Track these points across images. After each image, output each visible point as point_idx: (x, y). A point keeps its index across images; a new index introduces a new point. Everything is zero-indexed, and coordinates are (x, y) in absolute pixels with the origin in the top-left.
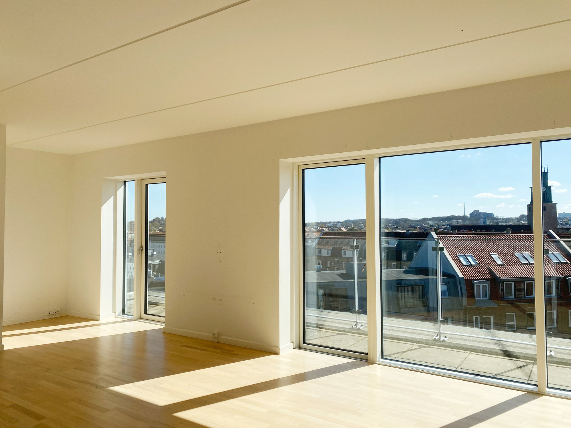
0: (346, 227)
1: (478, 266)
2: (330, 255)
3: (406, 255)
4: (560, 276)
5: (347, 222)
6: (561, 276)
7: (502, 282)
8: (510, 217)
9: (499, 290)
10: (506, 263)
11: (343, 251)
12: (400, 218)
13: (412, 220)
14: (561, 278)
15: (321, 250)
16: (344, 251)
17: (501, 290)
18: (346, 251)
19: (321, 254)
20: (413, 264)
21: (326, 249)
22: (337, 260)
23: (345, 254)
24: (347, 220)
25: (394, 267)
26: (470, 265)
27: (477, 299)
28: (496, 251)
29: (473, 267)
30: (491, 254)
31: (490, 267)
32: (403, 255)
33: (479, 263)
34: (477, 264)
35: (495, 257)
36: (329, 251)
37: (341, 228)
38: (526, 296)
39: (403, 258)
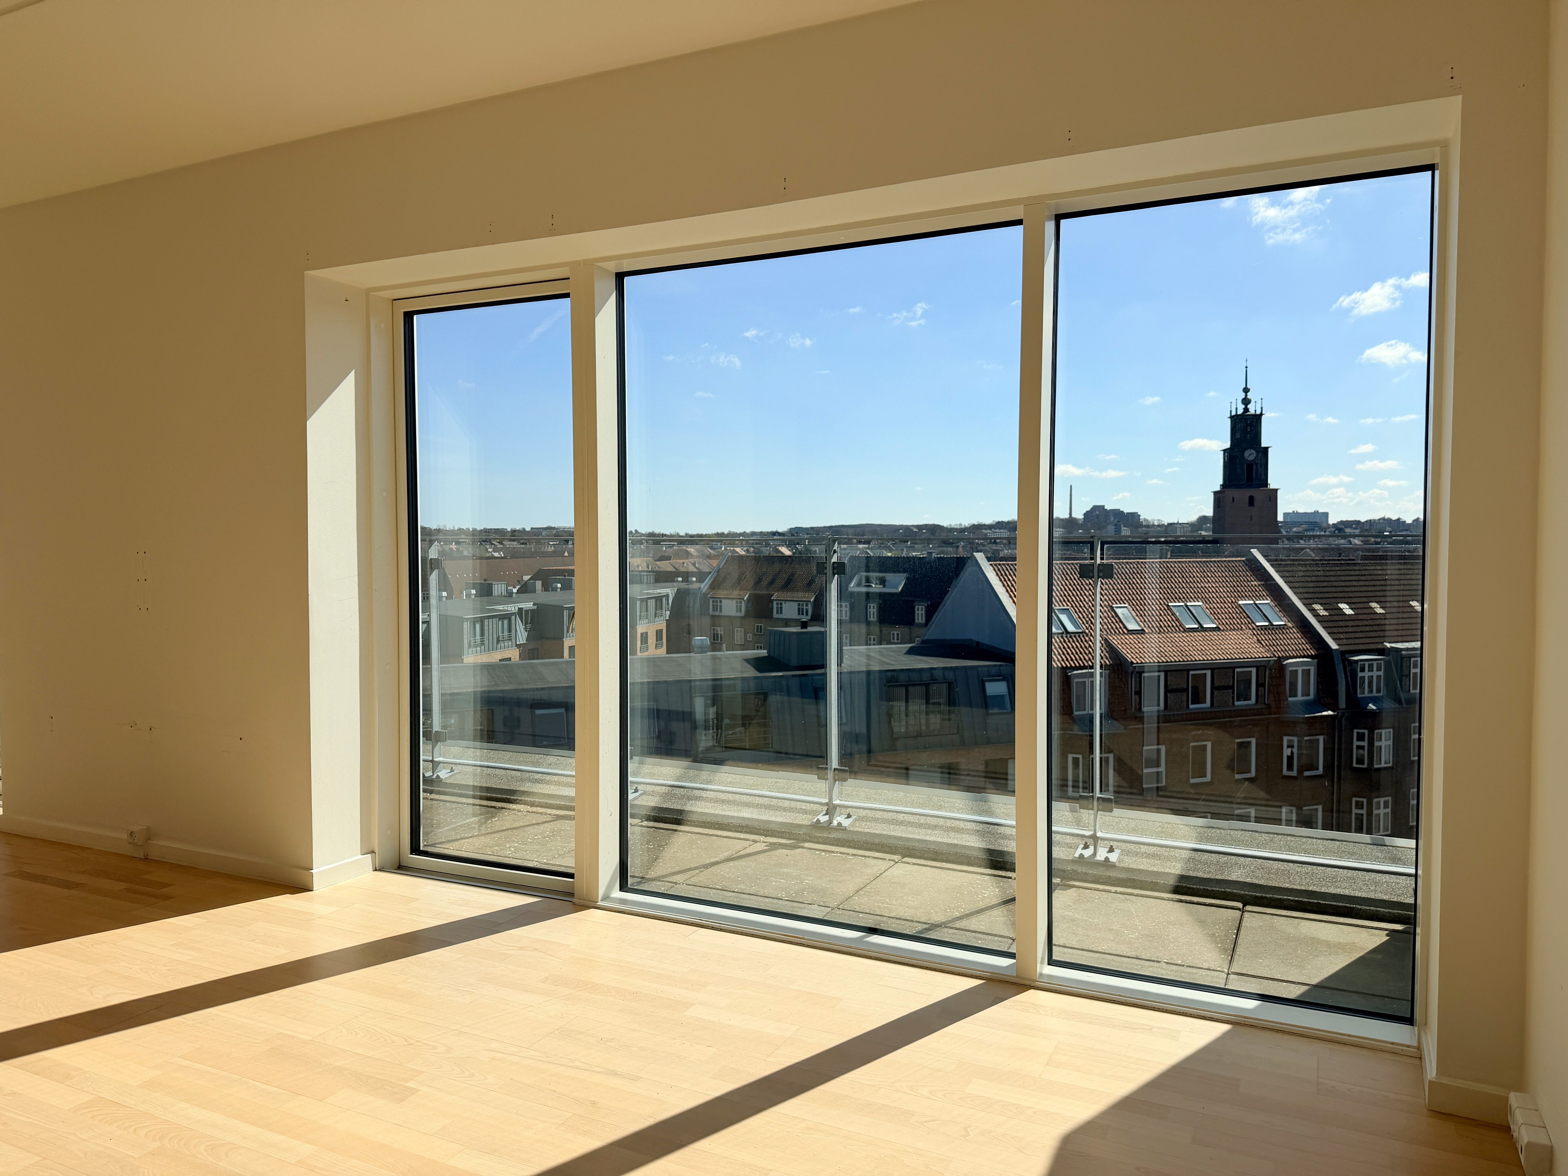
0: (791, 544)
1: (1083, 636)
2: (743, 614)
3: (923, 612)
4: (1267, 657)
5: (795, 532)
6: (1271, 657)
7: (1137, 672)
8: (1176, 522)
9: (1130, 691)
10: (1149, 627)
11: (775, 603)
12: (921, 524)
13: (949, 527)
14: (1272, 663)
15: (721, 602)
16: (777, 604)
17: (1133, 692)
18: (783, 603)
19: (721, 611)
20: (933, 633)
21: (734, 598)
22: (761, 626)
23: (780, 610)
24: (794, 527)
25: (896, 641)
26: (1063, 633)
27: (1079, 715)
28: (1125, 599)
29: (1071, 637)
30: (1116, 607)
31: (1111, 638)
32: (916, 612)
33: (1085, 628)
34: (1080, 631)
35: (1123, 614)
36: (741, 603)
37: (780, 548)
38: (1191, 706)
39: (918, 619)
